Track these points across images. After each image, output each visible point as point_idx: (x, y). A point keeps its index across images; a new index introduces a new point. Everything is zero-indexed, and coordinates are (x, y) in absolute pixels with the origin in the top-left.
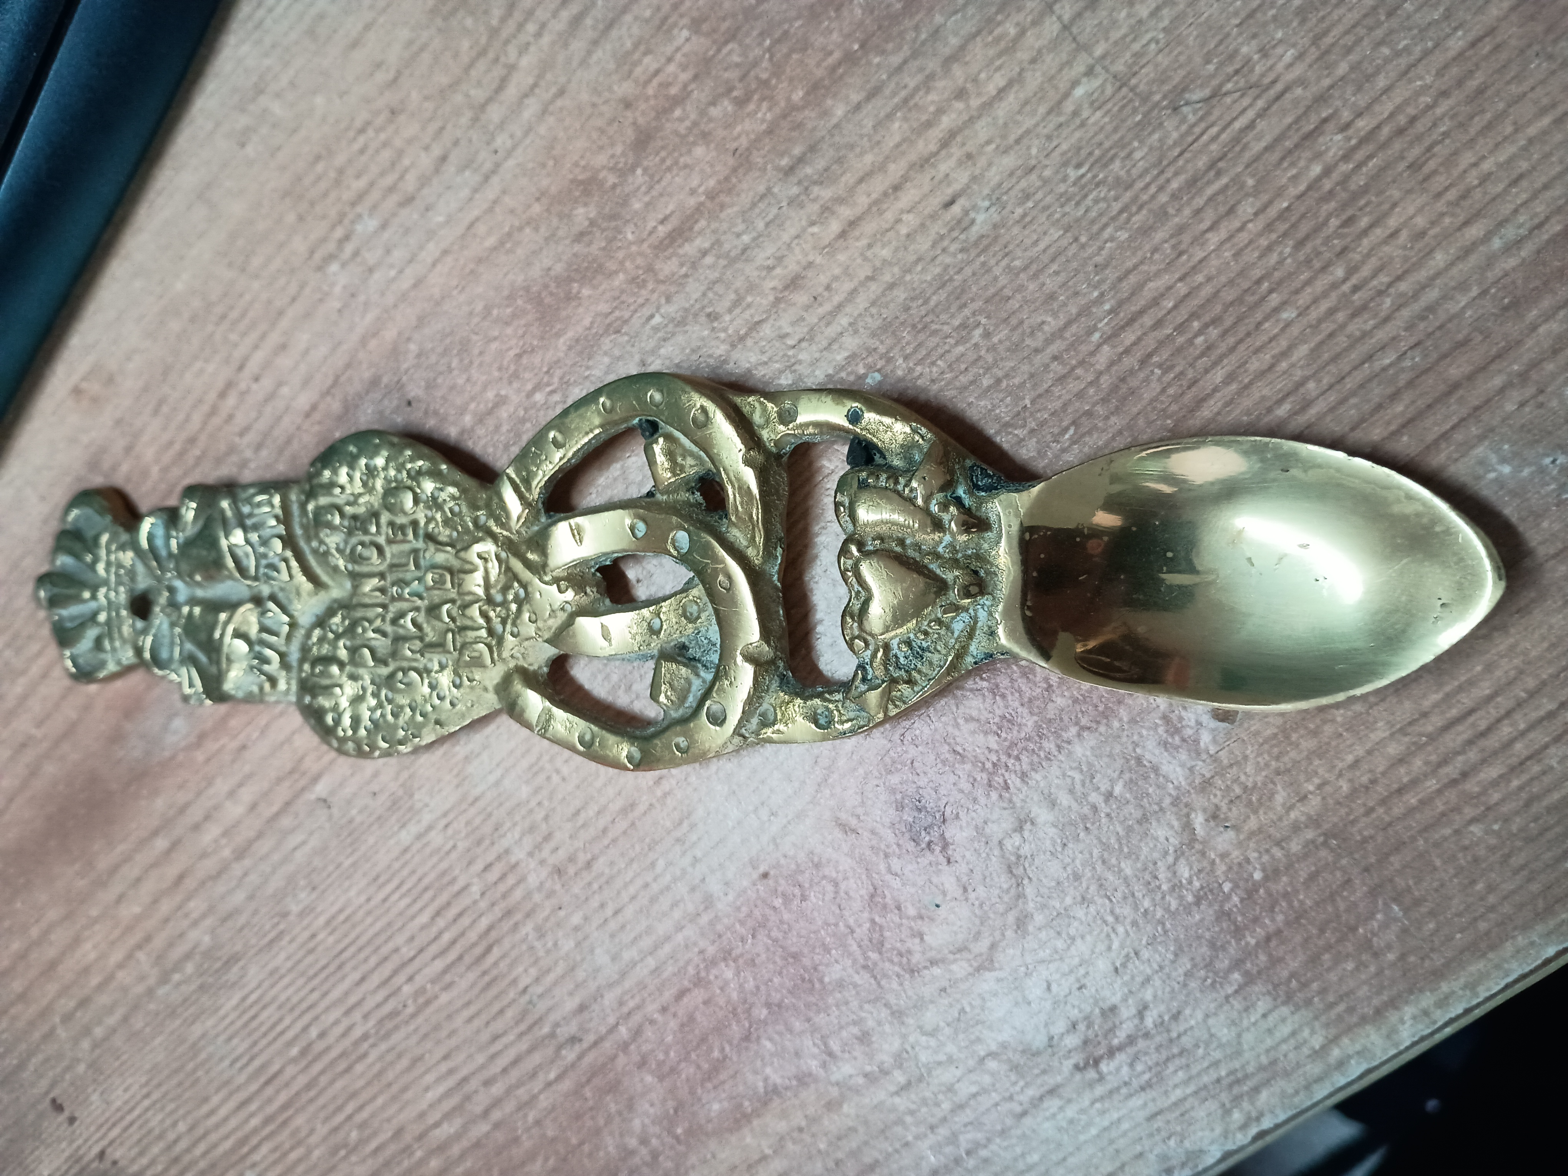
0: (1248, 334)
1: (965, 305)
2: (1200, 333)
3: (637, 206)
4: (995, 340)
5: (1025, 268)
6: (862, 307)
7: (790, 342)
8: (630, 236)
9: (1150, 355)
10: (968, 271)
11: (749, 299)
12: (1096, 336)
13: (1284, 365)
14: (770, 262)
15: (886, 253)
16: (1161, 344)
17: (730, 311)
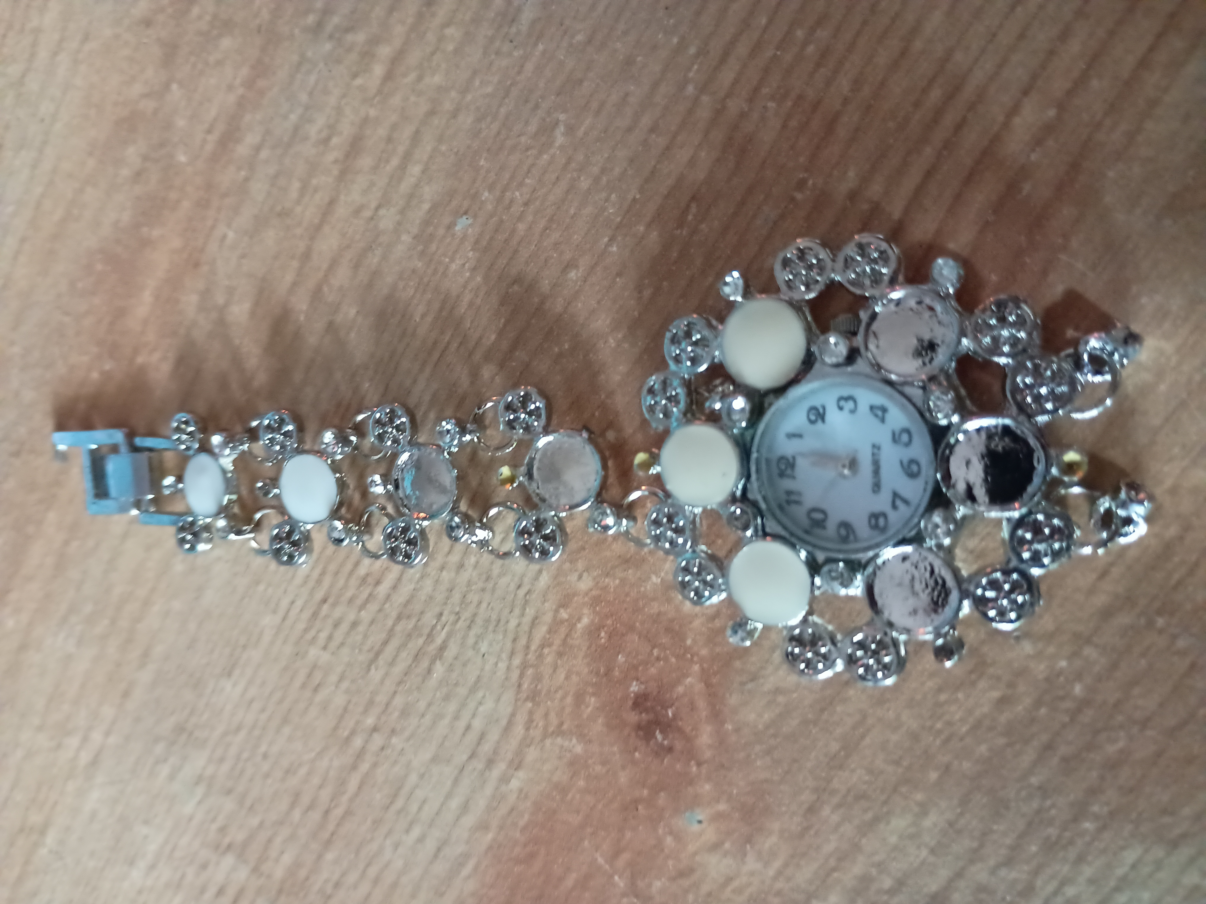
0: (865, 23)
1: (537, 107)
2: (805, 43)
3: (181, 123)
4: (580, 133)
5: (589, 41)
6: (429, 148)
7: (367, 213)
8: (182, 158)
9: (756, 90)
10: (529, 67)
11: (314, 182)
12: (690, 89)
13: (918, 45)
14: (324, 134)
15: (437, 79)
16: (766, 71)
17: (298, 202)
